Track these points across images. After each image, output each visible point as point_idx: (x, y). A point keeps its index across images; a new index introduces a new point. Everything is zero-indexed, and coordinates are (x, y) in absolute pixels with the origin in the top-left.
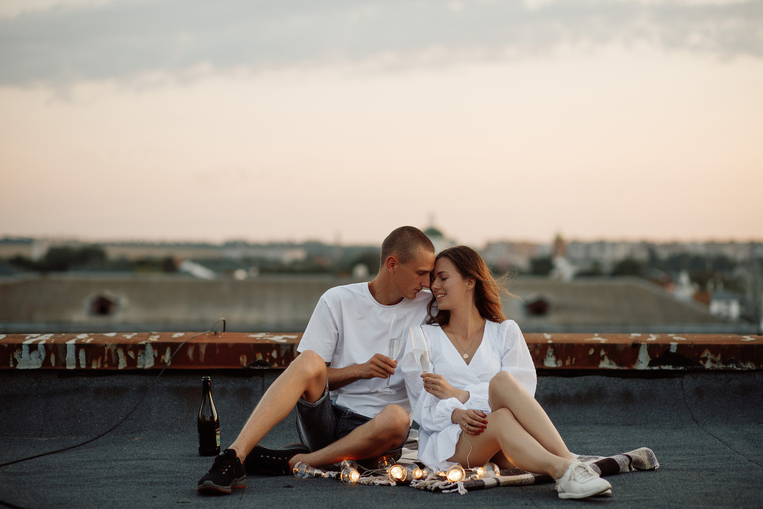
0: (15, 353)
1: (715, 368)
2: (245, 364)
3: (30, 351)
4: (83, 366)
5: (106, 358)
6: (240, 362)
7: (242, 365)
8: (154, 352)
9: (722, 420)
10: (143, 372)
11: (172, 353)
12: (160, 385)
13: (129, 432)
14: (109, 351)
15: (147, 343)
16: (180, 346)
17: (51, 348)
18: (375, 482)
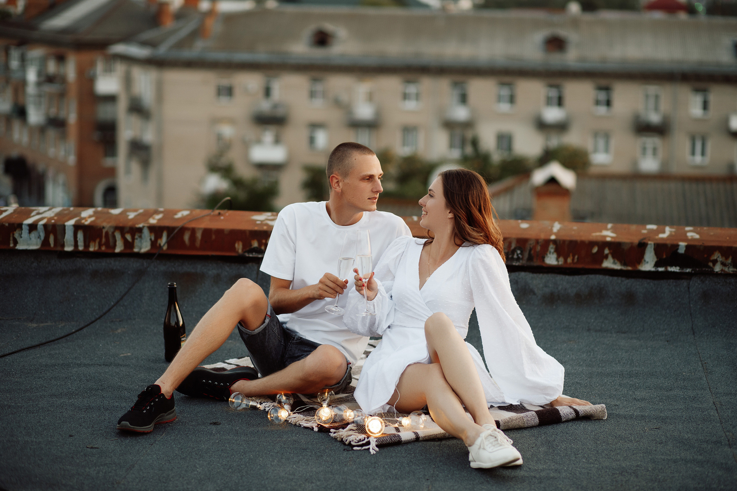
0: (15, 233)
1: (724, 271)
2: (240, 251)
3: (30, 231)
4: (81, 248)
5: (104, 240)
6: (235, 248)
7: (238, 252)
8: (150, 236)
9: (721, 332)
10: (139, 255)
11: (168, 236)
12: (156, 269)
13: (118, 320)
14: (107, 233)
15: (144, 227)
16: (176, 231)
17: (50, 228)
18: (301, 424)
